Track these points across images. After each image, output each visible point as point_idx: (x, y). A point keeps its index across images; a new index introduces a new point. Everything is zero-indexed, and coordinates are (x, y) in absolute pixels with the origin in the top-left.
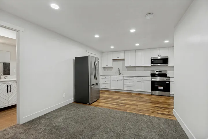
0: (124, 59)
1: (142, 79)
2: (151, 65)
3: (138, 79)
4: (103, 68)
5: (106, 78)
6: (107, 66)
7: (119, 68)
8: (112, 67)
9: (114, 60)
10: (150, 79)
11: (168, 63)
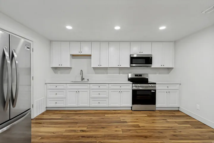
0: (90, 55)
1: (119, 87)
2: (130, 66)
3: (112, 87)
4: (52, 70)
5: (57, 88)
6: (60, 66)
7: (82, 70)
8: (70, 68)
9: (73, 56)
10: (130, 87)
11: (151, 64)
